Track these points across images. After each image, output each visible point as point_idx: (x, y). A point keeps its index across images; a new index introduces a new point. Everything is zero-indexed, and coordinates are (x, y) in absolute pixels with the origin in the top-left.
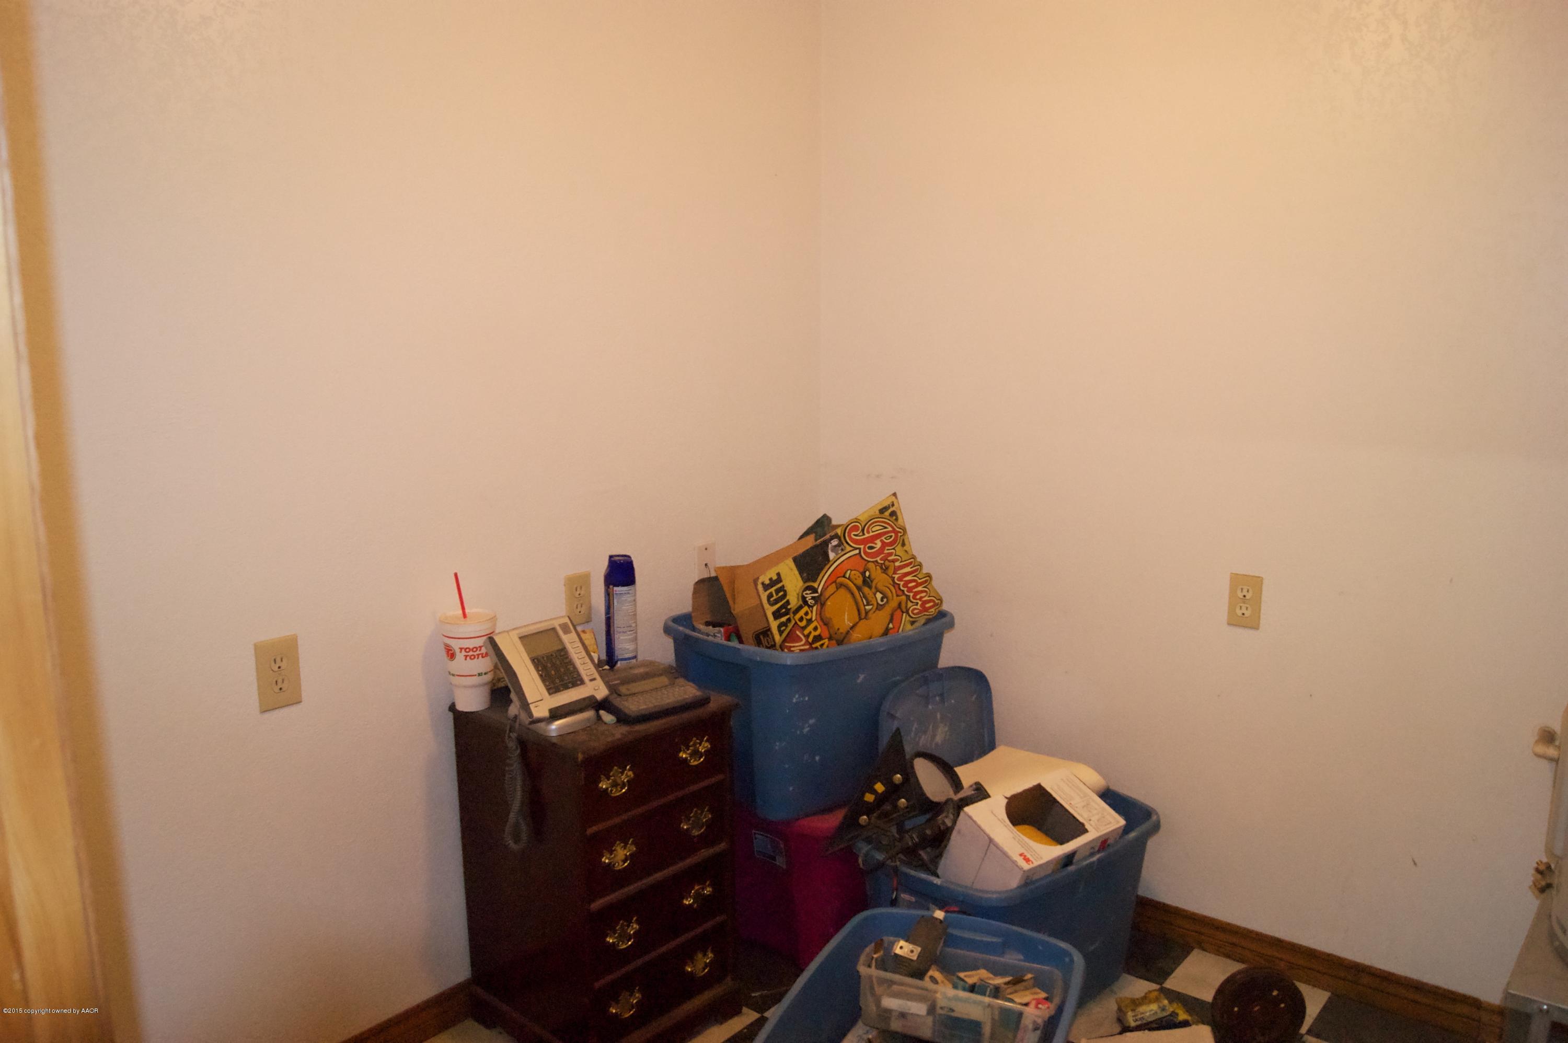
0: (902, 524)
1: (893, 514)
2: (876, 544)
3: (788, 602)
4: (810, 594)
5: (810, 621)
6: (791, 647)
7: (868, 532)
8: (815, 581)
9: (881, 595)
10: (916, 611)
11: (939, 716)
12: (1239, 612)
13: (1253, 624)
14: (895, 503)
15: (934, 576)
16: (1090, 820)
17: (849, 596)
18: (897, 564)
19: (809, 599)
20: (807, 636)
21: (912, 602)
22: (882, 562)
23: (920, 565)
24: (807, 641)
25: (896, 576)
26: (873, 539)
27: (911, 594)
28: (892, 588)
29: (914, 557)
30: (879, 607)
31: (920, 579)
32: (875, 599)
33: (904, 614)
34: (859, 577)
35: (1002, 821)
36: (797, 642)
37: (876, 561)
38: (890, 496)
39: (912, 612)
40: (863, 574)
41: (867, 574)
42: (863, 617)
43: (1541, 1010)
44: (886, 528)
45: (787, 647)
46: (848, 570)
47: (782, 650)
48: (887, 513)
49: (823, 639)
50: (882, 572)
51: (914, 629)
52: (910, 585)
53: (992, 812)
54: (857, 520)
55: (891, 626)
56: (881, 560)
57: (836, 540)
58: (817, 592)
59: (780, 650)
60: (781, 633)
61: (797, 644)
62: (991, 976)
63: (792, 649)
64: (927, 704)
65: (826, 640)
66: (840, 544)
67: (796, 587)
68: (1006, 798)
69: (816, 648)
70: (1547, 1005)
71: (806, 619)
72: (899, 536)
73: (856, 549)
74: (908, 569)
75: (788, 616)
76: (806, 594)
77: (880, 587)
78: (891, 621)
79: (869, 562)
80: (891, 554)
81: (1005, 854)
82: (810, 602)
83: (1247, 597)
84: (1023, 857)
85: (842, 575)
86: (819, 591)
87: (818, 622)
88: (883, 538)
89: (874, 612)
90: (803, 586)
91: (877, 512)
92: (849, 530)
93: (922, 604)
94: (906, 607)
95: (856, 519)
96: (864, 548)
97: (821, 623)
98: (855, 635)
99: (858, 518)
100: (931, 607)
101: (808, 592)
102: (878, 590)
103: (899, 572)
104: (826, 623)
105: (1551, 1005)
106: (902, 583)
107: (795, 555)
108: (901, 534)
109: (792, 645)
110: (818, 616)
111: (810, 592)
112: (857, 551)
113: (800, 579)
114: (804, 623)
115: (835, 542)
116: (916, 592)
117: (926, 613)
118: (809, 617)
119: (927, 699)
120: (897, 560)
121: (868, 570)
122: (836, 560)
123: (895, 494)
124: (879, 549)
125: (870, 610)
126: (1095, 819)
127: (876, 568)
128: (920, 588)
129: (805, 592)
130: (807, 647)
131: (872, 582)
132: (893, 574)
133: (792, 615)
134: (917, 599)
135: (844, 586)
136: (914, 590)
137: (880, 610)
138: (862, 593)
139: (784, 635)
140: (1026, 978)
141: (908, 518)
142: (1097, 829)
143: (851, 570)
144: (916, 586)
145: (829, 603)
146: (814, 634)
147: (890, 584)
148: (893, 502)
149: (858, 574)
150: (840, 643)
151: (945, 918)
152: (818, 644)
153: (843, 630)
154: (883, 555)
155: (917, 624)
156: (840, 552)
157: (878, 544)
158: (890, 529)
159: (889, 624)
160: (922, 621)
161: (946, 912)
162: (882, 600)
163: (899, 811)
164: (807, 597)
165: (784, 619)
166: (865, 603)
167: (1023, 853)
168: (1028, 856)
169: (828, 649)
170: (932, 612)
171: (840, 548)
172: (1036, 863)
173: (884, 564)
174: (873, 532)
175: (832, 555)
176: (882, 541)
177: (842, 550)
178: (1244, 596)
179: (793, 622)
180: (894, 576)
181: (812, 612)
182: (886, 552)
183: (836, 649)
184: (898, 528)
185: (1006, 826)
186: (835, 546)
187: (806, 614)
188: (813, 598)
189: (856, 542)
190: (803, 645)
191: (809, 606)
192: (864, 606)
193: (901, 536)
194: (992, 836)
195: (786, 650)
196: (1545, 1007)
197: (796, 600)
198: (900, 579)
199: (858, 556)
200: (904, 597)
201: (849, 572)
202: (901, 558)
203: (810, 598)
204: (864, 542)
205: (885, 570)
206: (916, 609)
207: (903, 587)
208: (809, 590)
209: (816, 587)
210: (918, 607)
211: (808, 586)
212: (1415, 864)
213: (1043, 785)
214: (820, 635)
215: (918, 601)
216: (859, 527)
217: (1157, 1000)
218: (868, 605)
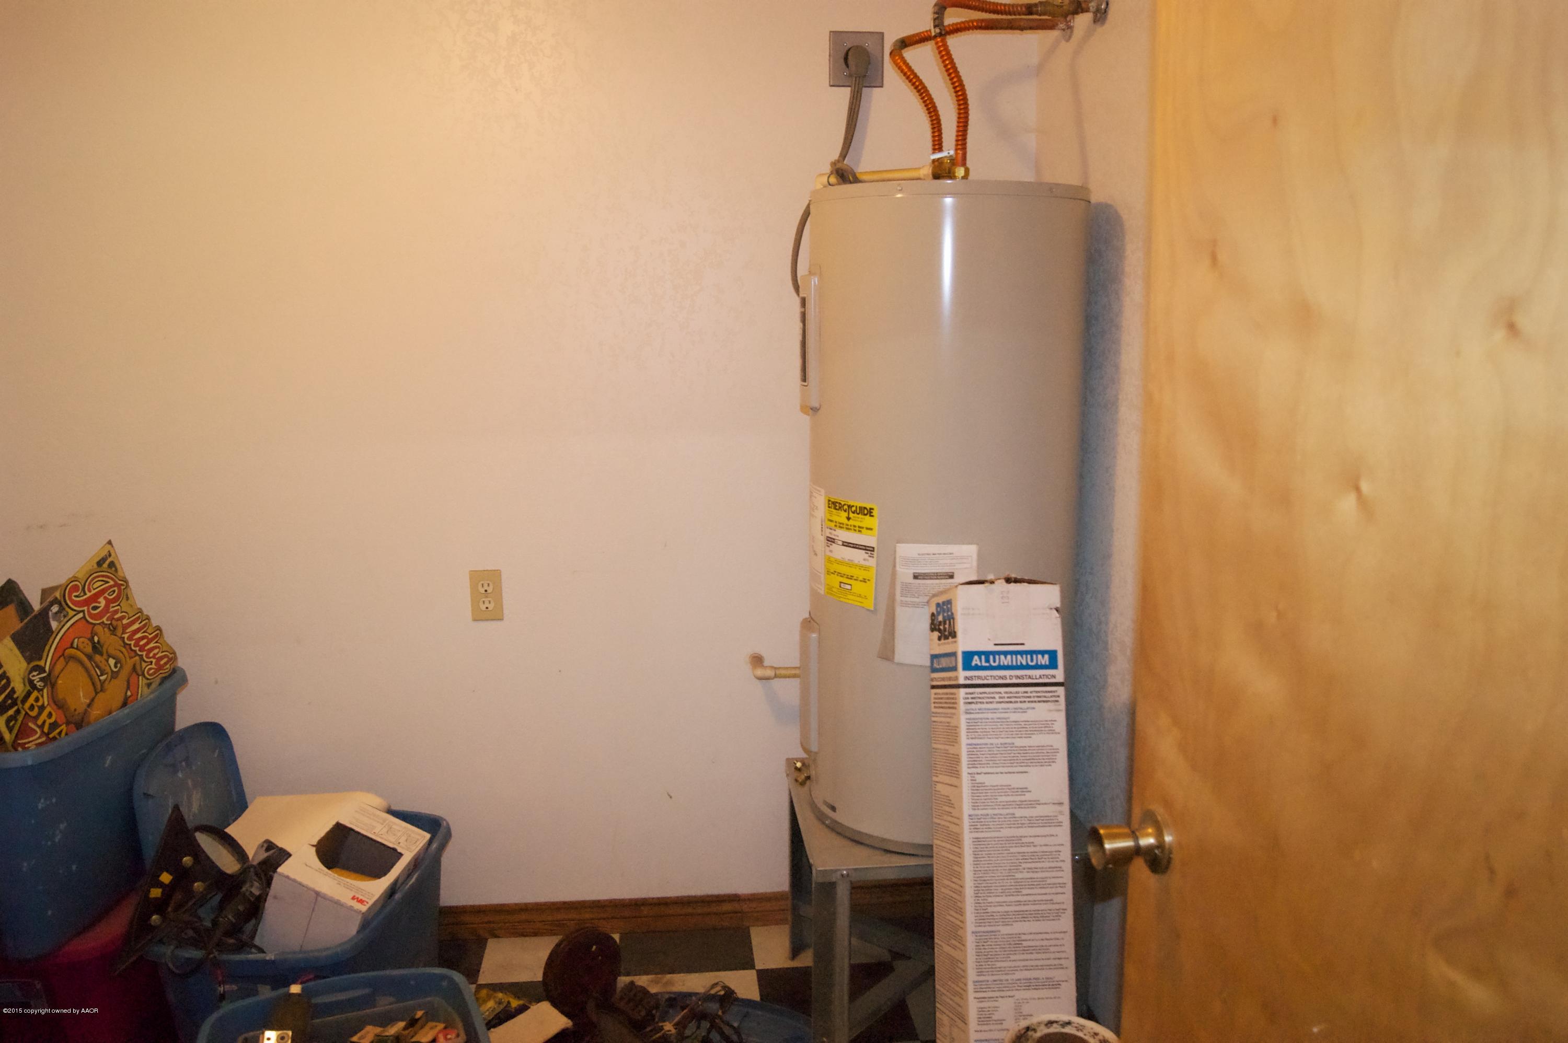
0: (122, 575)
1: (112, 565)
2: (99, 603)
3: (13, 691)
4: (38, 675)
5: (42, 708)
6: (25, 743)
7: (90, 591)
8: (40, 659)
9: (114, 661)
10: (152, 671)
11: (190, 782)
12: (483, 607)
13: (497, 616)
14: (111, 552)
15: (163, 628)
16: (399, 843)
17: (80, 668)
18: (125, 622)
19: (38, 682)
20: (41, 727)
21: (145, 662)
22: (109, 622)
23: (148, 618)
24: (43, 731)
25: (126, 636)
26: (95, 598)
27: (144, 653)
28: (123, 650)
29: (140, 611)
30: (115, 675)
31: (150, 634)
32: (108, 666)
33: (140, 678)
34: (87, 644)
35: (319, 871)
36: (28, 737)
37: (103, 622)
38: (105, 545)
39: (148, 673)
40: (92, 640)
41: (96, 639)
42: (98, 690)
43: (842, 875)
44: (108, 582)
45: (23, 745)
46: (74, 639)
47: (16, 750)
48: (105, 565)
49: (61, 726)
50: (111, 634)
51: (152, 693)
52: (142, 643)
53: (306, 865)
54: (75, 579)
55: (129, 693)
56: (107, 620)
57: (56, 605)
58: (45, 672)
59: (12, 750)
60: (10, 730)
61: (31, 739)
62: (382, 1029)
63: (27, 746)
64: (176, 772)
65: (64, 727)
66: (61, 609)
67: (19, 670)
68: (313, 846)
69: (54, 738)
70: (845, 870)
71: (38, 706)
72: (122, 588)
73: (79, 612)
74: (136, 626)
75: (16, 708)
76: (34, 676)
77: (111, 651)
78: (128, 688)
79: (95, 624)
80: (116, 612)
81: (338, 903)
82: (39, 684)
83: (489, 591)
84: (356, 900)
85: (69, 645)
86: (47, 669)
87: (51, 707)
88: (106, 595)
89: (110, 681)
90: (28, 667)
91: (95, 566)
92: (69, 592)
93: (156, 662)
94: (141, 667)
95: (74, 577)
96: (88, 609)
97: (55, 707)
98: (95, 712)
99: (76, 576)
100: (166, 664)
101: (35, 673)
102: (109, 656)
103: (127, 631)
104: (60, 705)
105: (849, 869)
106: (132, 643)
107: (13, 632)
108: (124, 587)
109: (24, 741)
110: (51, 702)
111: (37, 672)
112: (81, 615)
113: (22, 659)
114: (33, 713)
115: (55, 608)
116: (148, 649)
117: (161, 672)
118: (40, 703)
119: (174, 768)
120: (123, 618)
121: (96, 634)
122: (61, 629)
123: (110, 543)
124: (103, 609)
125: (105, 680)
126: (402, 840)
127: (104, 631)
128: (152, 645)
129: (32, 674)
130: (44, 739)
131: (102, 647)
132: (123, 634)
133: (21, 706)
134: (151, 658)
135: (73, 658)
136: (146, 648)
137: (116, 678)
138: (95, 663)
139: (15, 731)
140: (417, 1016)
141: (128, 568)
142: (408, 849)
143: (79, 638)
144: (147, 644)
145: (60, 682)
146: (48, 721)
147: (121, 646)
148: (109, 551)
149: (86, 641)
150: (79, 725)
151: (303, 989)
152: (55, 733)
153: (81, 710)
154: (109, 615)
155: (153, 686)
156: (62, 619)
157: (102, 602)
158: (112, 583)
159: (126, 693)
160: (158, 681)
161: (301, 983)
162: (116, 667)
163: (194, 897)
164: (34, 680)
165: (11, 712)
166: (99, 674)
167: (354, 896)
168: (361, 897)
169: (68, 739)
170: (167, 669)
171: (62, 614)
172: (371, 902)
173: (111, 624)
174: (94, 589)
175: (54, 625)
176: (105, 598)
177: (65, 616)
178: (486, 591)
179: (23, 713)
180: (123, 636)
181: (42, 696)
182: (112, 610)
183: (76, 735)
184: (120, 580)
185: (325, 875)
186: (56, 613)
187: (37, 700)
188: (42, 680)
189: (75, 603)
190: (39, 738)
191: (40, 690)
192: (99, 676)
193: (124, 589)
194: (317, 889)
195: (20, 749)
196: (845, 872)
197: (22, 685)
198: (130, 638)
199: (83, 621)
200: (137, 658)
201: (76, 640)
202: (126, 613)
203: (38, 680)
204: (87, 602)
205: (113, 630)
206: (150, 669)
207: (134, 646)
208: (36, 671)
209: (43, 665)
210: (153, 666)
211: (34, 666)
212: (671, 797)
213: (342, 822)
214: (55, 721)
215: (151, 660)
216: (79, 586)
217: (489, 998)
218: (102, 675)
